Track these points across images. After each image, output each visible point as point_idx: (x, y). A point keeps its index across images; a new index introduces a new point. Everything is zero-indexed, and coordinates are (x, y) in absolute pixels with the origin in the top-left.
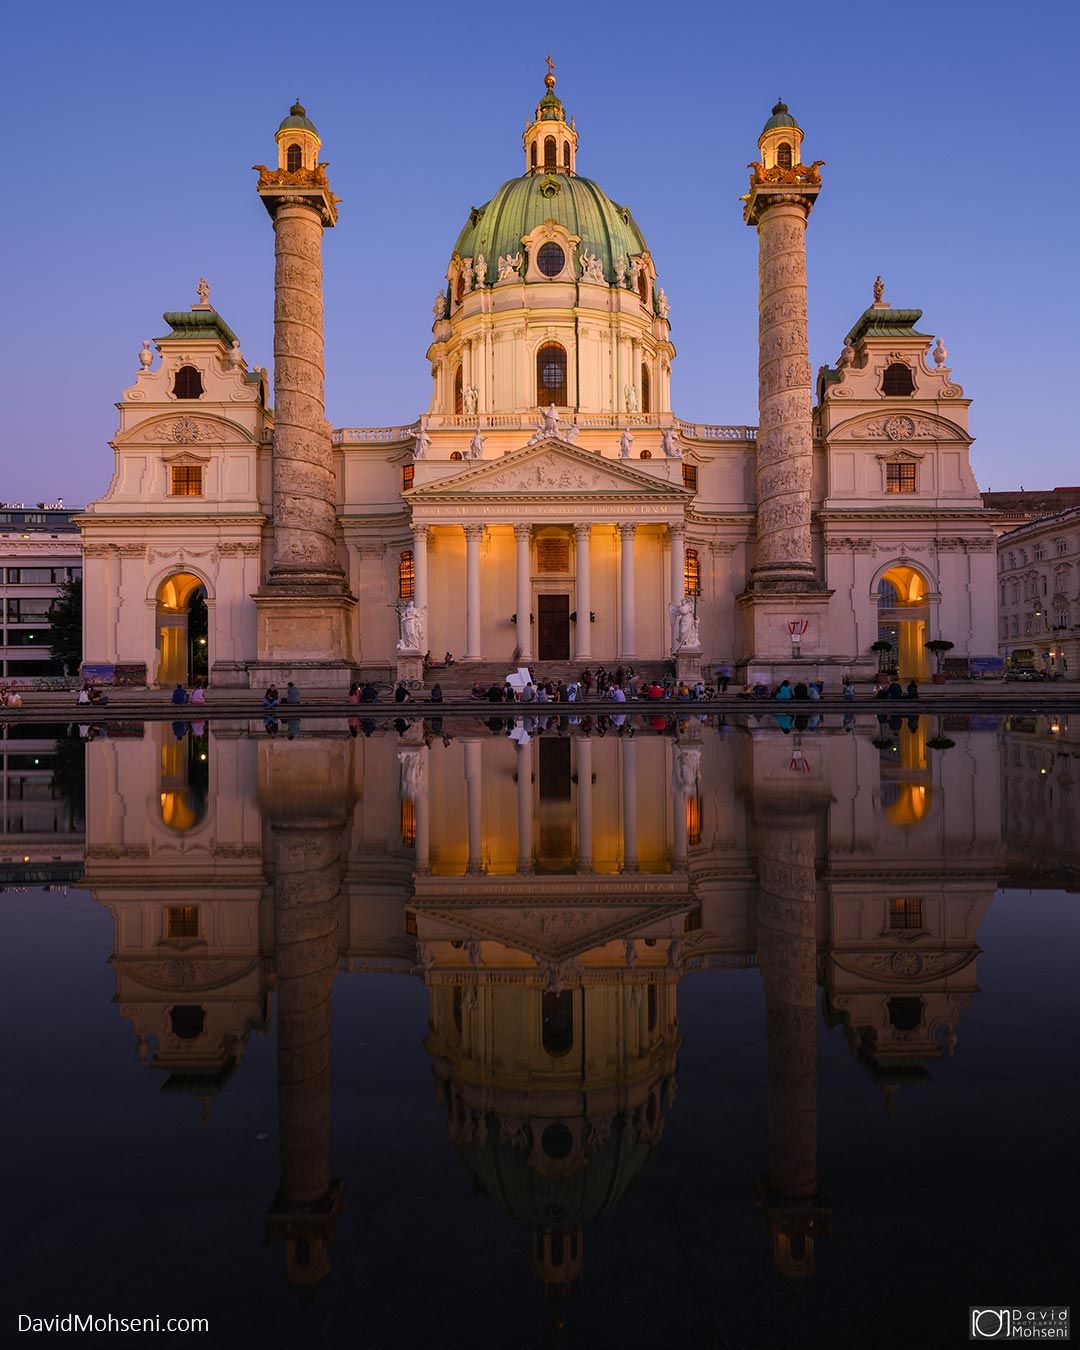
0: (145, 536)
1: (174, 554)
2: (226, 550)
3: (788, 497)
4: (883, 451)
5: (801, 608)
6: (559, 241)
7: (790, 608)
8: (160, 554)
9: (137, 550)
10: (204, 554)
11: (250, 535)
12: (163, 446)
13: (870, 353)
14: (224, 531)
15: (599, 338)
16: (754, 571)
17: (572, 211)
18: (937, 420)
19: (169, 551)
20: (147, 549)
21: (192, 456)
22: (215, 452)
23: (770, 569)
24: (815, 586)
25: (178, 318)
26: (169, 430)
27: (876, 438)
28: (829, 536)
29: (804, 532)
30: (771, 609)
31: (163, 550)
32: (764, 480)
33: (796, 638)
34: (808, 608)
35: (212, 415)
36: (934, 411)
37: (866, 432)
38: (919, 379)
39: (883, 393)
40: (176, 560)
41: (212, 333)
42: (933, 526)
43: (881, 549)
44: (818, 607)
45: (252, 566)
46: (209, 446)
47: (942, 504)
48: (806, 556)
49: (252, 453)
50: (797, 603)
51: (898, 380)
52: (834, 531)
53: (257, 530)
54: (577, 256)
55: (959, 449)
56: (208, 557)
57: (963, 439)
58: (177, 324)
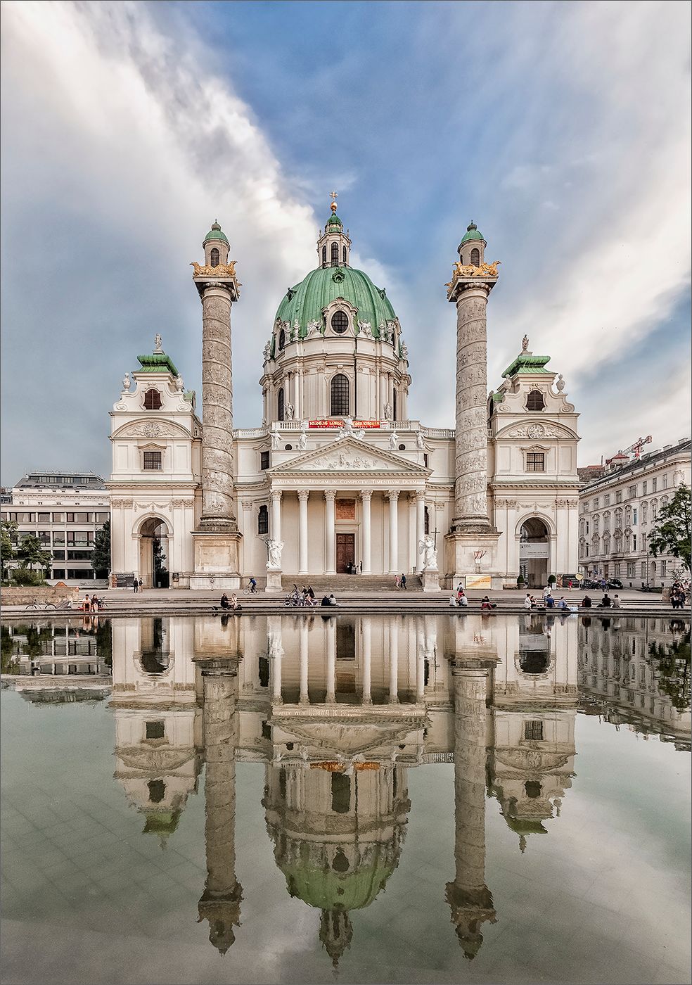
0: (132, 495)
1: (148, 506)
2: (176, 504)
3: (474, 474)
4: (525, 446)
5: (481, 543)
6: (346, 310)
7: (475, 543)
8: (140, 506)
9: (129, 504)
10: (165, 506)
11: (188, 495)
12: (138, 439)
13: (521, 384)
14: (175, 492)
15: (369, 373)
16: (454, 520)
17: (352, 291)
18: (558, 426)
19: (146, 504)
20: (134, 503)
21: (156, 445)
22: (169, 443)
23: (464, 518)
24: (488, 530)
25: (146, 360)
26: (142, 429)
27: (523, 437)
28: (497, 498)
29: (483, 496)
30: (465, 543)
31: (142, 504)
32: (461, 463)
33: (478, 561)
34: (486, 543)
35: (167, 420)
36: (556, 421)
37: (517, 433)
38: (547, 400)
39: (527, 409)
40: (149, 510)
41: (165, 368)
42: (554, 492)
43: (523, 506)
44: (491, 542)
45: (190, 512)
46: (166, 439)
47: (560, 479)
48: (484, 511)
49: (189, 444)
50: (479, 540)
51: (536, 401)
52: (500, 495)
53: (192, 492)
54: (355, 319)
55: (571, 444)
56: (168, 508)
57: (575, 439)
58: (145, 363)
